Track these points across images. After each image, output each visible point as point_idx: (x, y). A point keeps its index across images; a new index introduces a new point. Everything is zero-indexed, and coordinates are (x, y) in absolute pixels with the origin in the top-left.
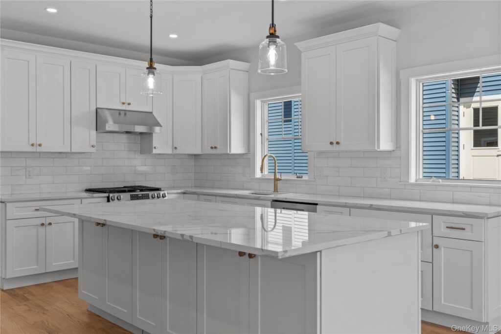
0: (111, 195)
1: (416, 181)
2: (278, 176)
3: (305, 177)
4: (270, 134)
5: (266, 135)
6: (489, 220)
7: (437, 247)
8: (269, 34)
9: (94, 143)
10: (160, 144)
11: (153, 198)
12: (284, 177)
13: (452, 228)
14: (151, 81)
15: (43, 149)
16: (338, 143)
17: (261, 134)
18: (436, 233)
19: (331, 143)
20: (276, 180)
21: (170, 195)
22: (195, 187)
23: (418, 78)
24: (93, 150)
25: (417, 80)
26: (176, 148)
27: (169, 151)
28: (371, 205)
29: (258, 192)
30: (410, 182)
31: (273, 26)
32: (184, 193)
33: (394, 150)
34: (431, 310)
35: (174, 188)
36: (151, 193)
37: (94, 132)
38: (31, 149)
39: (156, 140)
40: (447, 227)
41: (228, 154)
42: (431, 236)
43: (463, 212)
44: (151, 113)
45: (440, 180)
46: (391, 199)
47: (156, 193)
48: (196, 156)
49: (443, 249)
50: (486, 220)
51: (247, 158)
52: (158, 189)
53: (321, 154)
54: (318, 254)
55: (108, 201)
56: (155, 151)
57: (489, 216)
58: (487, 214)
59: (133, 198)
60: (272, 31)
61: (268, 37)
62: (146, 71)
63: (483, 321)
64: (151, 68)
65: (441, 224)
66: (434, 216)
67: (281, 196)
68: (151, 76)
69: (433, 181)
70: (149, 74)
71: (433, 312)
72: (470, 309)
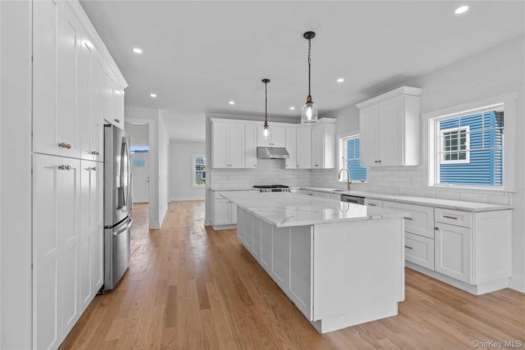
0: (262, 189)
1: (435, 185)
2: (350, 181)
3: (366, 182)
4: (349, 157)
5: (346, 157)
6: (476, 213)
7: (437, 229)
8: (307, 101)
9: (256, 164)
10: (290, 164)
11: (284, 191)
12: (353, 182)
13: (448, 217)
14: (266, 132)
15: (231, 167)
16: (380, 162)
17: (343, 158)
18: (437, 219)
19: (376, 162)
20: (349, 183)
21: (294, 190)
22: (311, 186)
23: (436, 118)
24: (256, 167)
25: (435, 120)
26: (298, 166)
27: (295, 167)
28: (395, 200)
29: (339, 189)
30: (429, 185)
31: (310, 96)
32: (301, 189)
33: (418, 166)
34: (433, 269)
35: (296, 187)
36: (282, 189)
37: (256, 159)
38: (226, 167)
39: (288, 162)
40: (444, 217)
41: (323, 169)
42: (433, 222)
43: (456, 207)
44: (285, 148)
45: (451, 185)
46: (416, 196)
47: (285, 189)
48: (311, 170)
49: (441, 230)
50: (474, 213)
51: (334, 171)
52: (287, 187)
53: (373, 168)
54: (312, 227)
55: (261, 192)
56: (287, 167)
57: (476, 210)
58: (474, 209)
59: (273, 191)
60: (309, 99)
61: (306, 103)
62: (264, 127)
63: (471, 283)
64: (266, 126)
65: (440, 214)
66: (436, 209)
67: (352, 193)
68: (266, 130)
69: (446, 185)
70: (265, 128)
71: (434, 271)
72: (461, 274)
